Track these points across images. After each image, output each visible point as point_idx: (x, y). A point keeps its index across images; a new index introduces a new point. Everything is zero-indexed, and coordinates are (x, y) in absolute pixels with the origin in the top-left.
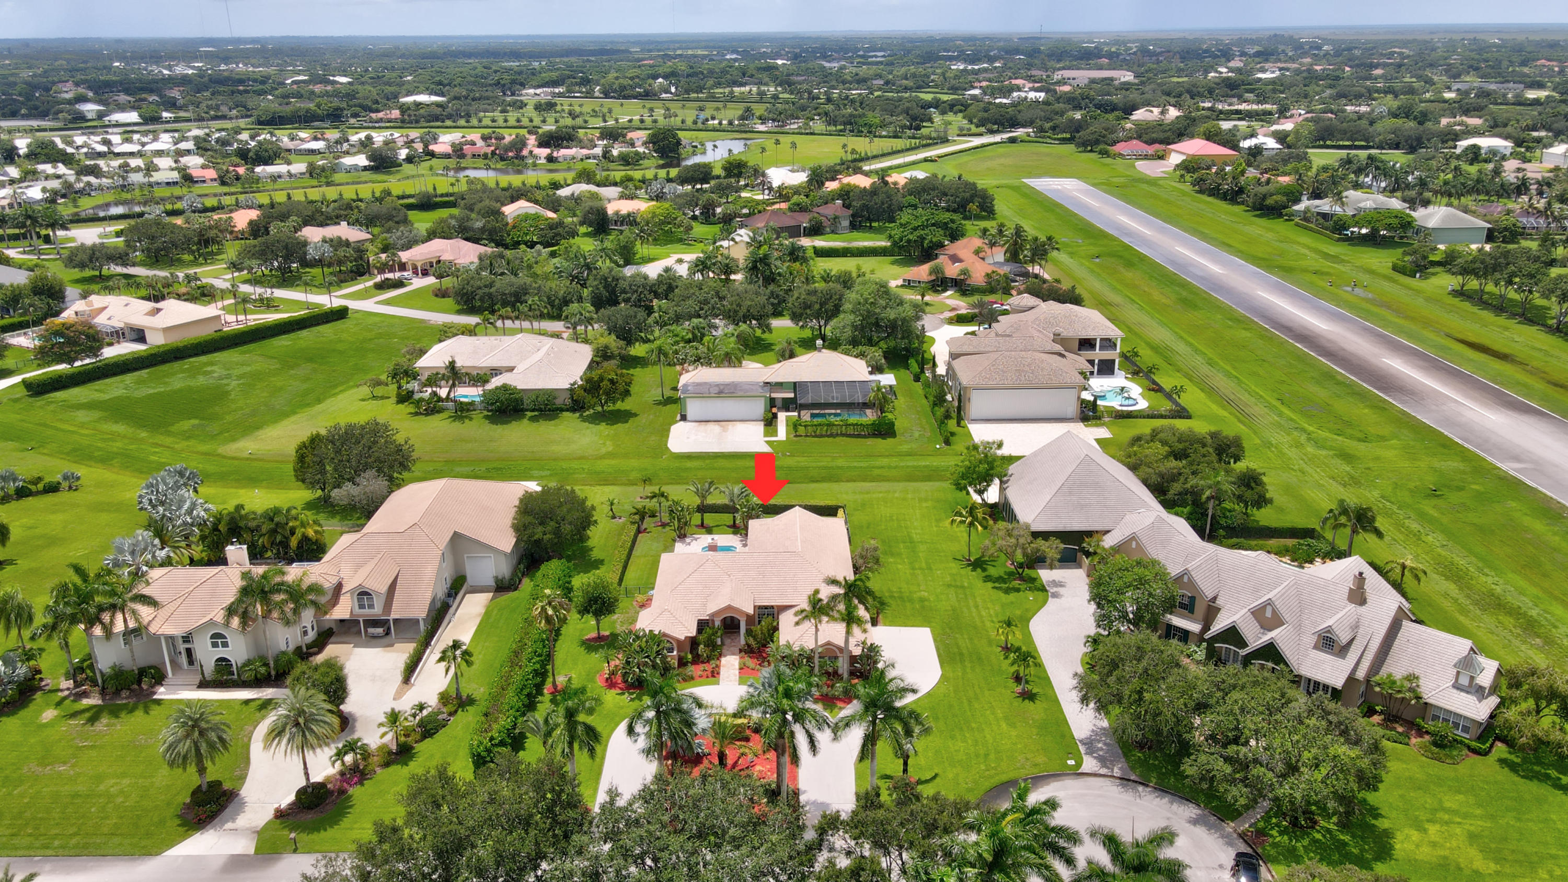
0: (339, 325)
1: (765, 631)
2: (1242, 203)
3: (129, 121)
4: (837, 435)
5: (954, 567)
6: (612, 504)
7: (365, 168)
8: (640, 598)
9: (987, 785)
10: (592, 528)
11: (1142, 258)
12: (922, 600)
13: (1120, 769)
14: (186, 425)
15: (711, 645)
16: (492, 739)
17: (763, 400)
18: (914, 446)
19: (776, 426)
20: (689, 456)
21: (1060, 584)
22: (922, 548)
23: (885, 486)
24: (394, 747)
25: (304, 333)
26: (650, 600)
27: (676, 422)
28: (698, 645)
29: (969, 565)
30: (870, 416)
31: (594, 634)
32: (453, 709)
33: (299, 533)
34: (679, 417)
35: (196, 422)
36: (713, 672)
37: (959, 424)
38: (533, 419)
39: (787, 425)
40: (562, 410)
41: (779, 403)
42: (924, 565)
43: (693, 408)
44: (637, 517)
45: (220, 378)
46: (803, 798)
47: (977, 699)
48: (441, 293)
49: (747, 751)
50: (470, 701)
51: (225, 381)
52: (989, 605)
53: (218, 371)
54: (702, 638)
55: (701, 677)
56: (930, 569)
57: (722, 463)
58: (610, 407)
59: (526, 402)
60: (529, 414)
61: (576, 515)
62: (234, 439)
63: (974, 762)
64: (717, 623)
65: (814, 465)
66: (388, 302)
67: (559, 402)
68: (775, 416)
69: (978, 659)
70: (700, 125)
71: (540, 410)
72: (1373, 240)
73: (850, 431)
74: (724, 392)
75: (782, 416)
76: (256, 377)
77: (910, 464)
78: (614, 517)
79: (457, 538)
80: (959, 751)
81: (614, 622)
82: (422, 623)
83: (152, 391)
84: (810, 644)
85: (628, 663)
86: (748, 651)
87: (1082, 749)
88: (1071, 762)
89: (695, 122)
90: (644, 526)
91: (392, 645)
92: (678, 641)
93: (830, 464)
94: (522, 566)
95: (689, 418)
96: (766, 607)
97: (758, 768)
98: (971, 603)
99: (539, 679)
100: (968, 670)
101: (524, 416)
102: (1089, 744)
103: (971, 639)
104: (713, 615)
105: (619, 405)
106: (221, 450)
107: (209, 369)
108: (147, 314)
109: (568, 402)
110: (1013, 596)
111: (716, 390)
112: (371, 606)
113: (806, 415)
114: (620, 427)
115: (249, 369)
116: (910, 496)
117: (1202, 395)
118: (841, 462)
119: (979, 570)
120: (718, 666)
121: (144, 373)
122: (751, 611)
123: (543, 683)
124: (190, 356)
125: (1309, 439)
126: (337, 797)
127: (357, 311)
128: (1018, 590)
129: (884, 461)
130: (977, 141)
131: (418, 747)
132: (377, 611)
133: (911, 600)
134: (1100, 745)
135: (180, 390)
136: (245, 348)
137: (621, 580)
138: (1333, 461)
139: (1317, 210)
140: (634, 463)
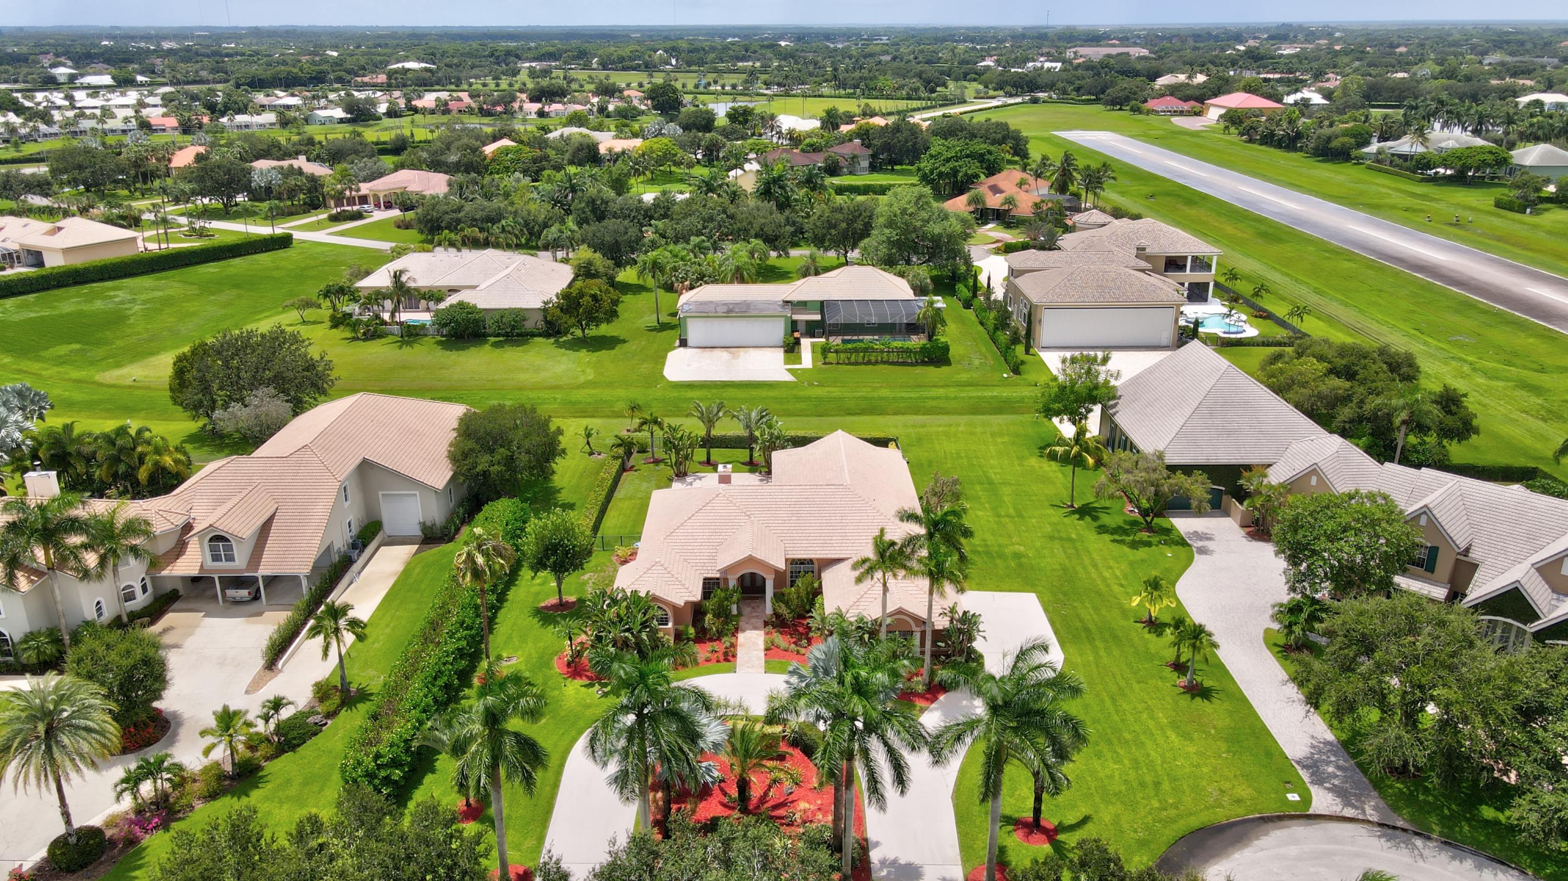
0: (281, 253)
1: (803, 593)
2: (1301, 149)
3: (100, 83)
4: (876, 363)
5: (1056, 515)
6: (589, 435)
7: (341, 121)
8: (622, 551)
9: (1169, 834)
10: (558, 459)
11: (1204, 197)
12: (1017, 556)
13: (1375, 808)
14: (63, 349)
15: (723, 613)
16: (378, 756)
17: (782, 320)
18: (975, 375)
19: (799, 352)
20: (690, 385)
21: (1207, 537)
22: (1006, 490)
23: (946, 419)
24: (228, 768)
25: (237, 261)
26: (634, 554)
27: (675, 348)
28: (705, 614)
29: (1073, 513)
30: (917, 342)
31: (553, 600)
32: (332, 708)
33: (150, 460)
34: (678, 343)
35: (77, 346)
36: (726, 654)
37: (1027, 352)
38: (496, 345)
39: (813, 352)
40: (533, 335)
41: (801, 327)
42: (1012, 511)
43: (695, 331)
44: (621, 451)
45: (122, 303)
46: (875, 856)
47: (1124, 695)
48: (403, 225)
49: (781, 775)
50: (363, 696)
51: (127, 306)
52: (1111, 563)
53: (121, 295)
54: (709, 604)
55: (708, 660)
56: (1020, 516)
57: (731, 392)
58: (592, 332)
59: (489, 322)
60: (492, 339)
61: (536, 439)
62: (118, 365)
63: (1139, 795)
64: (732, 583)
65: (850, 395)
66: (342, 234)
67: (529, 325)
68: (797, 342)
69: (1114, 637)
70: (701, 89)
71: (507, 335)
72: (1460, 179)
73: (893, 357)
74: (733, 312)
75: (806, 343)
76: (167, 302)
77: (974, 394)
78: (591, 454)
79: (366, 468)
80: (1111, 777)
81: (584, 584)
82: (304, 583)
83: (33, 315)
84: (873, 612)
85: (599, 639)
86: (778, 623)
87: (1305, 775)
88: (1293, 797)
89: (697, 86)
90: (632, 462)
91: (260, 614)
92: (675, 608)
93: (871, 395)
94: (461, 510)
95: (690, 343)
96: (802, 562)
97: (803, 805)
98: (1087, 562)
99: (464, 663)
100: (1102, 653)
101: (486, 342)
102: (1312, 765)
103: (1096, 609)
104: (726, 571)
105: (604, 329)
106: (99, 377)
107: (112, 293)
108: (45, 234)
109: (541, 324)
110: (1142, 552)
111: (725, 309)
112: (230, 558)
113: (836, 341)
114: (604, 354)
115: (160, 294)
116: (979, 430)
117: (1321, 323)
118: (885, 392)
119: (1088, 519)
120: (733, 646)
121: (31, 297)
122: (782, 565)
123: (472, 668)
124: (93, 281)
125: (1474, 370)
126: (122, 851)
127: (304, 242)
128: (1148, 544)
129: (941, 392)
130: (995, 103)
131: (271, 767)
132: (239, 564)
133: (1002, 556)
134: (1331, 769)
135: (69, 314)
136: (163, 274)
137: (596, 528)
138: (1516, 393)
139: (1391, 151)
140: (621, 392)
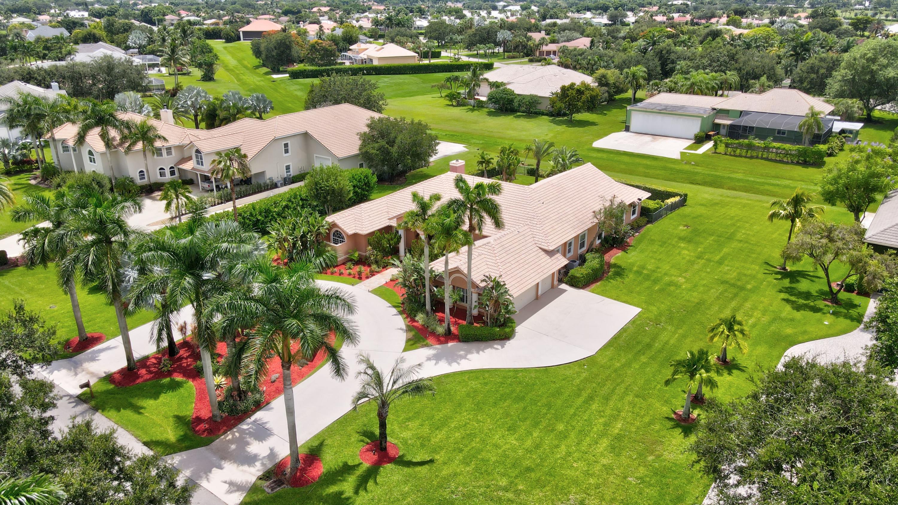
15: (379, 249)
17: (700, 119)
19: (704, 144)
20: (601, 150)
27: (621, 131)
28: (369, 246)
34: (624, 128)
36: (364, 275)
40: (543, 114)
41: (723, 130)
43: (636, 120)
54: (371, 239)
55: (350, 275)
60: (519, 114)
67: (541, 107)
68: (708, 138)
71: (528, 112)
74: (665, 110)
79: (308, 138)
95: (632, 128)
108: (377, 51)
109: (549, 108)
111: (662, 108)
112: (202, 163)
119: (787, 280)
120: (374, 272)
128: (817, 310)
132: (205, 168)
